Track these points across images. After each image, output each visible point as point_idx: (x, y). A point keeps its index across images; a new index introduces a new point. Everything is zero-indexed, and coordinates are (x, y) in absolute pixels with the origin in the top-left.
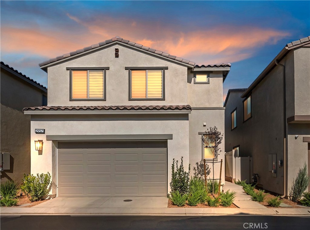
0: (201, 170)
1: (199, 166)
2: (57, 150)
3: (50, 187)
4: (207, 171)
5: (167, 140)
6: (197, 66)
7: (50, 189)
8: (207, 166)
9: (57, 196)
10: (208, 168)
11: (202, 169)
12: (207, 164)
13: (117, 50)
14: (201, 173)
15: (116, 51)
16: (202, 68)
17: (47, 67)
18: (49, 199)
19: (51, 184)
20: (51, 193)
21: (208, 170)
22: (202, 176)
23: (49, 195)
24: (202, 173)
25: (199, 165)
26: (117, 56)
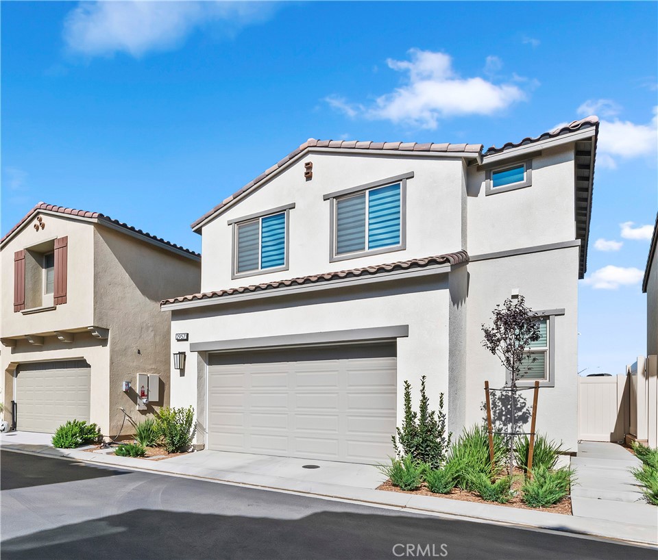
0: (502, 411)
1: (499, 399)
2: (207, 368)
3: (194, 431)
4: (520, 414)
5: (395, 338)
6: (493, 151)
7: (193, 434)
8: (522, 401)
9: (206, 447)
10: (524, 406)
11: (506, 408)
12: (522, 396)
13: (309, 166)
14: (503, 418)
15: (307, 168)
16: (505, 151)
17: (201, 227)
18: (193, 451)
19: (195, 426)
20: (194, 442)
21: (524, 410)
22: (504, 425)
23: (192, 444)
24: (506, 419)
25: (497, 397)
26: (309, 176)
